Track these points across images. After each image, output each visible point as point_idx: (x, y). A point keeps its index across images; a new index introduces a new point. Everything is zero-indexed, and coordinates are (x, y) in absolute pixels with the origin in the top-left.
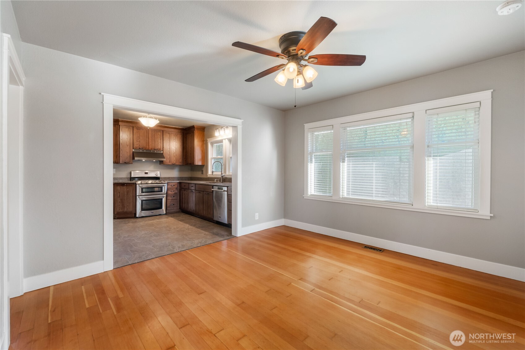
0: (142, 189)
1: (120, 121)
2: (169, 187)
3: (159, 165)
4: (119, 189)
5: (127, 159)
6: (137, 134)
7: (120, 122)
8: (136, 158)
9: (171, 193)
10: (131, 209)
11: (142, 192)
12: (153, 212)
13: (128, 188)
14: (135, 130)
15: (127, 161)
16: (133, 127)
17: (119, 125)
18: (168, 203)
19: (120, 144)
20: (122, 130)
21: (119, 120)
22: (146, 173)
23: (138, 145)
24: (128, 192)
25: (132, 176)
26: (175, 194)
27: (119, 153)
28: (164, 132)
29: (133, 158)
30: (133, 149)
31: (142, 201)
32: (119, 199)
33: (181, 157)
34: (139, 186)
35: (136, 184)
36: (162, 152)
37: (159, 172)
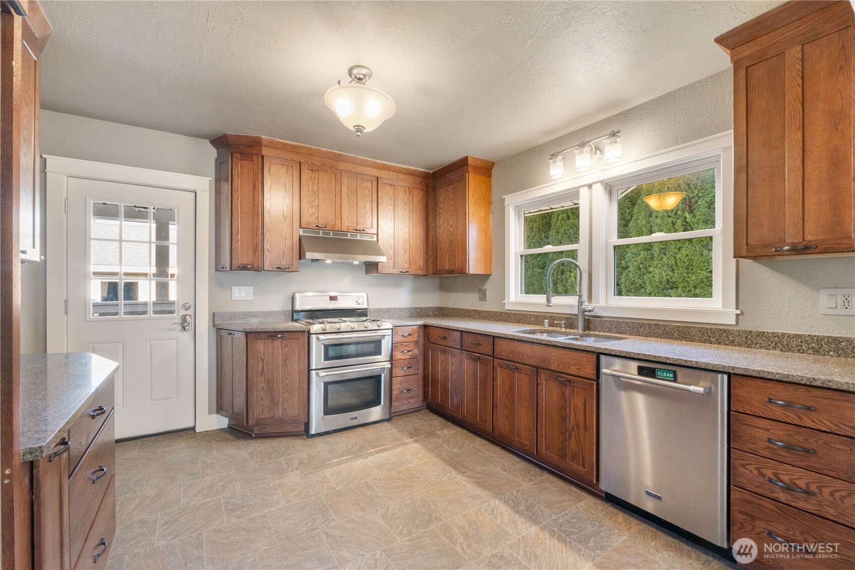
0: (327, 348)
1: (264, 142)
2: (398, 339)
3: (365, 275)
4: (262, 348)
5: (283, 257)
6: (310, 184)
7: (263, 147)
8: (309, 255)
9: (403, 357)
10: (293, 410)
11: (327, 358)
12: (356, 418)
13: (286, 346)
14: (306, 174)
15: (283, 264)
16: (300, 163)
17: (263, 157)
18: (394, 387)
19: (265, 213)
20: (269, 172)
21: (261, 139)
22: (333, 298)
23: (314, 217)
24: (286, 359)
25: (298, 307)
26: (413, 358)
27: (263, 240)
28: (379, 182)
29: (301, 256)
30: (301, 228)
31: (326, 385)
32: (263, 377)
33: (422, 253)
34: (318, 338)
35: (309, 333)
36: (375, 239)
37: (365, 295)
